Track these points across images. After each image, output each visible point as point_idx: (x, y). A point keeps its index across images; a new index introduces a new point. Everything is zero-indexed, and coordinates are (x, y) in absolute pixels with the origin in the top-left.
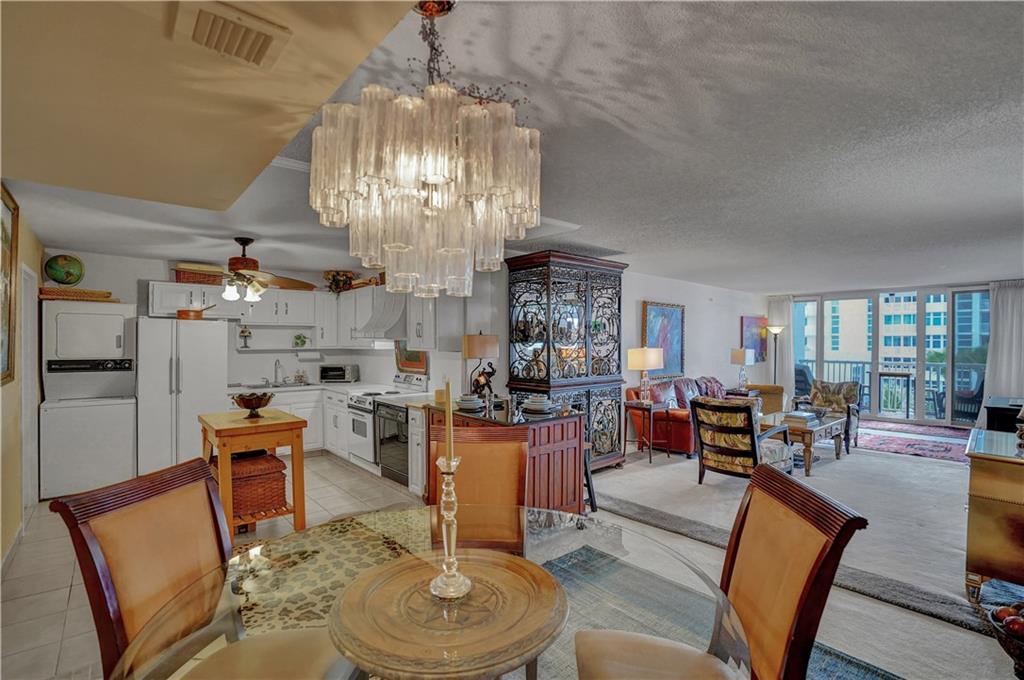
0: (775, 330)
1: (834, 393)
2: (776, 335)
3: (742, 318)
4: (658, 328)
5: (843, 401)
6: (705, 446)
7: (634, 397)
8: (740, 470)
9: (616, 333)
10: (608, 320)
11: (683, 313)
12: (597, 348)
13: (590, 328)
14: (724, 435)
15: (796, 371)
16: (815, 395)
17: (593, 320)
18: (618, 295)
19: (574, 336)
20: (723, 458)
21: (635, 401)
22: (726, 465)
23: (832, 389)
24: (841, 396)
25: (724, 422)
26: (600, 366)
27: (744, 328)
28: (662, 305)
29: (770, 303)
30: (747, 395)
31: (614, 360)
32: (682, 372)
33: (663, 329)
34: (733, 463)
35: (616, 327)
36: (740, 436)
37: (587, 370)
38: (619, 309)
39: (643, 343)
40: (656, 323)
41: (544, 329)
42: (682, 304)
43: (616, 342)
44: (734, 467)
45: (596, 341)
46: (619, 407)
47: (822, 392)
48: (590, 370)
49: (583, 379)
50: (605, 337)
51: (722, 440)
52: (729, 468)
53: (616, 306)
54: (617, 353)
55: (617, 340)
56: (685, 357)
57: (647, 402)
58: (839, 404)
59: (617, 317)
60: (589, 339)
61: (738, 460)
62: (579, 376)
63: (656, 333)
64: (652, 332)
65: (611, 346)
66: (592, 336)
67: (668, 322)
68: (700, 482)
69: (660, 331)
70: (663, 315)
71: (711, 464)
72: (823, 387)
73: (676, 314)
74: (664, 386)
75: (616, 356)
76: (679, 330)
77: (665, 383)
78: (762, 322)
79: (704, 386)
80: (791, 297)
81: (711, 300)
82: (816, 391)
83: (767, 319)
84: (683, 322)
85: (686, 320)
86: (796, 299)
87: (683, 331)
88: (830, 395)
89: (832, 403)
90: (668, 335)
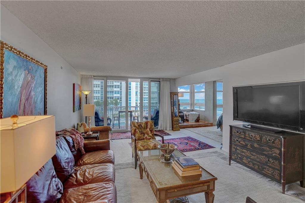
0: (86, 93)
1: (144, 128)
2: (86, 95)
3: (74, 84)
5: (150, 132)
11: (46, 70)
24: (148, 129)
33: (26, 85)
58: (148, 134)
64: (12, 87)
69: (23, 87)
72: (139, 126)
73: (38, 72)
78: (80, 88)
80: (93, 76)
81: (62, 68)
82: (135, 128)
83: (81, 86)
84: (45, 81)
85: (48, 79)
86: (95, 78)
87: (45, 90)
88: (143, 130)
89: (144, 134)
90: (33, 93)
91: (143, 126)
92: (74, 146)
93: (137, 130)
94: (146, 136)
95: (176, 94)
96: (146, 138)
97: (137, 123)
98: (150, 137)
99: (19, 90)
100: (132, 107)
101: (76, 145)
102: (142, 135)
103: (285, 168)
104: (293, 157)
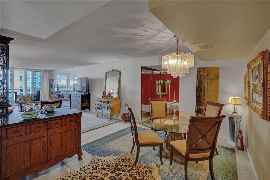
1: (27, 98)
23: (26, 96)
24: (29, 98)
58: (29, 101)
72: (23, 97)
82: (21, 98)
88: (26, 99)
89: (27, 101)
95: (53, 80)
96: (28, 102)
98: (30, 102)
100: (15, 89)
102: (25, 101)
103: (81, 105)
104: (85, 101)
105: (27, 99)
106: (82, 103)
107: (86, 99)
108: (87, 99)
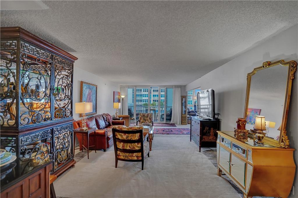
0: (123, 97)
2: (123, 98)
3: (114, 92)
4: (87, 93)
6: (118, 149)
7: (77, 126)
8: (135, 158)
9: (70, 94)
10: (65, 87)
11: (96, 88)
12: (58, 103)
13: (54, 90)
14: (129, 144)
15: (128, 109)
16: (141, 118)
17: (56, 86)
18: (72, 73)
19: (42, 95)
20: (127, 154)
21: (78, 129)
22: (130, 157)
24: (148, 118)
25: (129, 138)
26: (60, 113)
27: (115, 95)
28: (89, 84)
29: (121, 88)
30: (119, 120)
31: (68, 110)
32: (96, 112)
33: (89, 94)
34: (132, 156)
35: (70, 91)
36: (136, 144)
37: (51, 115)
38: (72, 81)
39: (81, 100)
40: (86, 91)
41: (14, 88)
42: (96, 85)
43: (70, 99)
44: (133, 158)
45: (57, 98)
46: (72, 134)
47: (142, 117)
48: (53, 116)
49: (49, 122)
50: (63, 96)
51: (128, 147)
52: (130, 158)
53: (70, 80)
54: (70, 105)
55: (71, 98)
56: (97, 106)
57: (85, 128)
59: (70, 86)
60: (53, 97)
61: (135, 154)
62: (45, 120)
63: (86, 96)
65: (66, 102)
66: (55, 95)
67: (91, 91)
68: (116, 167)
70: (90, 88)
71: (122, 157)
72: (143, 115)
73: (94, 88)
74: (90, 119)
75: (70, 107)
76: (95, 95)
77: (91, 118)
78: (119, 94)
79: (105, 118)
80: (127, 86)
81: (105, 84)
83: (120, 93)
84: (96, 92)
85: (97, 91)
86: (129, 87)
87: (96, 95)
89: (146, 120)
90: (91, 97)
91: (146, 116)
92: (106, 120)
93: (142, 118)
94: (147, 121)
97: (143, 114)
99: (87, 96)
101: (107, 120)
102: (145, 121)
103: (201, 138)
104: (209, 133)
105: (146, 119)
106: (203, 136)
107: (210, 129)
108: (212, 129)
